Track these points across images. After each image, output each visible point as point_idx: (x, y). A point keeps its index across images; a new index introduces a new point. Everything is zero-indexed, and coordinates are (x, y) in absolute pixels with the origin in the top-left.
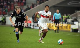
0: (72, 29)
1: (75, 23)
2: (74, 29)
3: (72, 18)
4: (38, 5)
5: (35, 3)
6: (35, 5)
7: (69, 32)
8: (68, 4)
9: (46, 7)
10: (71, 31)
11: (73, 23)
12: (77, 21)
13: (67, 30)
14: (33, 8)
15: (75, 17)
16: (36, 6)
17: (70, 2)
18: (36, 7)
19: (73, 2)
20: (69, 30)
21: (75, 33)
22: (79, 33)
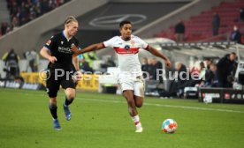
0: (103, 87)
1: (110, 70)
2: (107, 85)
3: (101, 59)
4: (16, 29)
5: (9, 22)
6: (8, 29)
7: (96, 92)
8: (91, 23)
9: (125, 25)
10: (100, 90)
11: (104, 70)
12: (114, 65)
13: (89, 88)
14: (4, 36)
15: (109, 56)
16: (12, 29)
17: (96, 20)
18: (10, 33)
19: (103, 18)
20: (95, 88)
21: (110, 97)
22: (119, 95)
